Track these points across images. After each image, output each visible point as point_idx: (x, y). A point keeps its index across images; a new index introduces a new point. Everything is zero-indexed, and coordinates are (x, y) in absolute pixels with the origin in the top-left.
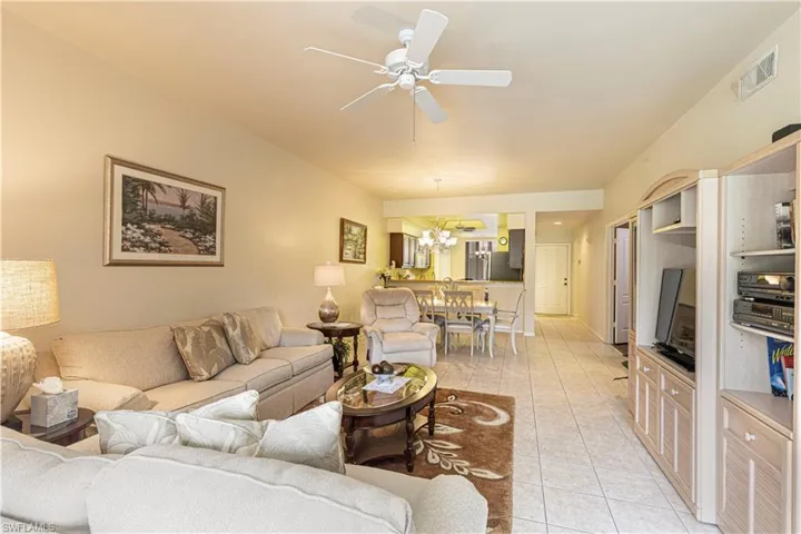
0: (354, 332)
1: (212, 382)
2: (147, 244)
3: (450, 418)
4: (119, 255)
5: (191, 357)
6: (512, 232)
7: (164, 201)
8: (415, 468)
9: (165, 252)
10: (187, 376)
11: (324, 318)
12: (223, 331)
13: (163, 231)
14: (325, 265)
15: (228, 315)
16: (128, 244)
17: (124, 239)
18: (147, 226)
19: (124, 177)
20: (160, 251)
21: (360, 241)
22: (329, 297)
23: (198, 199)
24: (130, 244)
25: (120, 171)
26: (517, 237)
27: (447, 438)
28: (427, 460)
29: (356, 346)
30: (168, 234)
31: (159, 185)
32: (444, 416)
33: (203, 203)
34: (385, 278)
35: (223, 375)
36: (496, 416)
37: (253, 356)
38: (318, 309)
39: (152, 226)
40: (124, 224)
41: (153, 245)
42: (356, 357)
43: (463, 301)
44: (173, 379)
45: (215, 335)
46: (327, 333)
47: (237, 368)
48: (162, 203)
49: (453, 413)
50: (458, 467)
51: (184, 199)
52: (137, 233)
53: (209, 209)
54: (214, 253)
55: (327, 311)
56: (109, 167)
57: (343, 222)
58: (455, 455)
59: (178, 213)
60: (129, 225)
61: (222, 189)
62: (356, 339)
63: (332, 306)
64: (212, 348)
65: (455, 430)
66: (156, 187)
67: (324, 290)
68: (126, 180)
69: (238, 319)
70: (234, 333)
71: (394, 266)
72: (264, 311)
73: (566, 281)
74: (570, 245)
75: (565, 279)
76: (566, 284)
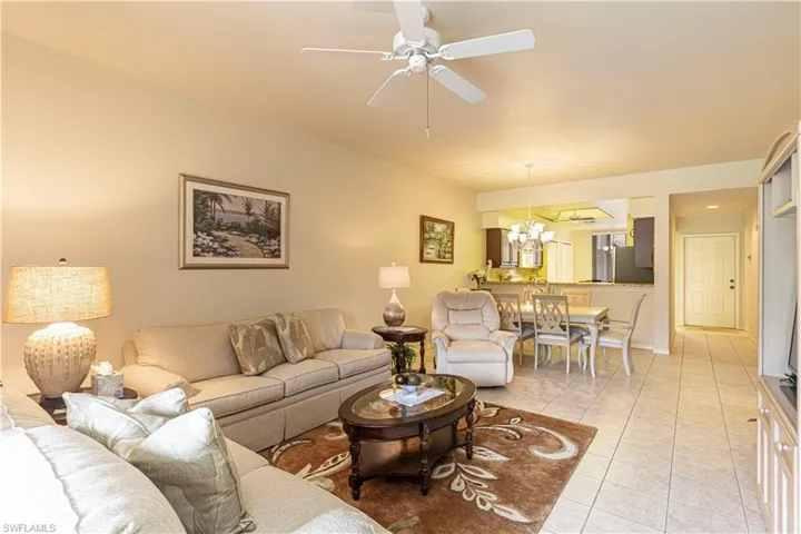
0: (419, 337)
1: (260, 378)
2: (215, 249)
3: (502, 444)
4: (191, 260)
5: (242, 353)
6: (637, 221)
7: (231, 210)
8: (431, 492)
9: (232, 256)
10: (240, 371)
11: (388, 321)
12: (274, 330)
13: (230, 237)
14: (391, 265)
15: (279, 315)
16: (199, 250)
17: (195, 246)
18: (216, 233)
19: (195, 191)
20: (227, 255)
21: (445, 240)
22: (394, 299)
23: (263, 207)
24: (200, 250)
25: (191, 186)
26: (644, 227)
27: (485, 465)
28: (449, 486)
29: (422, 353)
30: (234, 239)
31: (225, 195)
32: (496, 440)
33: (267, 210)
34: (478, 279)
35: (271, 373)
36: (561, 447)
37: (299, 356)
38: (383, 312)
39: (220, 233)
40: (195, 232)
41: (221, 250)
42: (422, 366)
43: (556, 307)
44: (228, 372)
45: (267, 335)
46: (387, 337)
47: (287, 367)
48: (229, 212)
49: (508, 438)
50: (481, 500)
51: (249, 207)
52: (205, 240)
53: (273, 215)
54: (279, 256)
55: (391, 314)
56: (182, 184)
57: (423, 219)
58: (485, 486)
59: (244, 220)
60: (199, 233)
61: (286, 195)
62: (422, 345)
63: (398, 310)
64: (260, 347)
65: (500, 458)
66: (223, 198)
67: (389, 292)
68: (197, 194)
69: (288, 320)
70: (284, 333)
71: (490, 266)
72: (329, 313)
73: (733, 284)
74: (738, 235)
75: (732, 281)
76: (732, 287)
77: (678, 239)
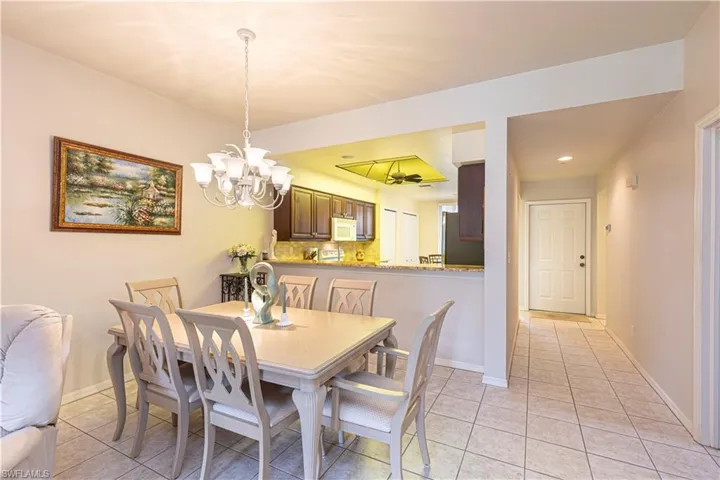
71: (275, 238)
73: (583, 261)
74: (589, 201)
75: (582, 257)
76: (582, 265)
77: (521, 207)
